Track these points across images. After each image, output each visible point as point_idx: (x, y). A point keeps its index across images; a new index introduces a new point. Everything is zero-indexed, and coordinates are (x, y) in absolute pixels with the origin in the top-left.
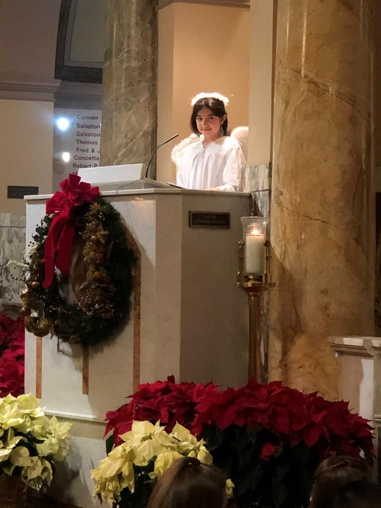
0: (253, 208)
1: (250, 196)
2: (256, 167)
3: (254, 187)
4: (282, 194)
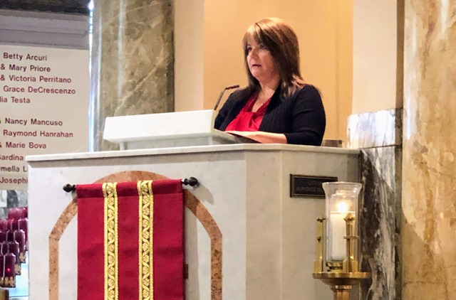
0: (365, 171)
1: (360, 155)
2: (370, 114)
3: (368, 142)
4: (425, 150)
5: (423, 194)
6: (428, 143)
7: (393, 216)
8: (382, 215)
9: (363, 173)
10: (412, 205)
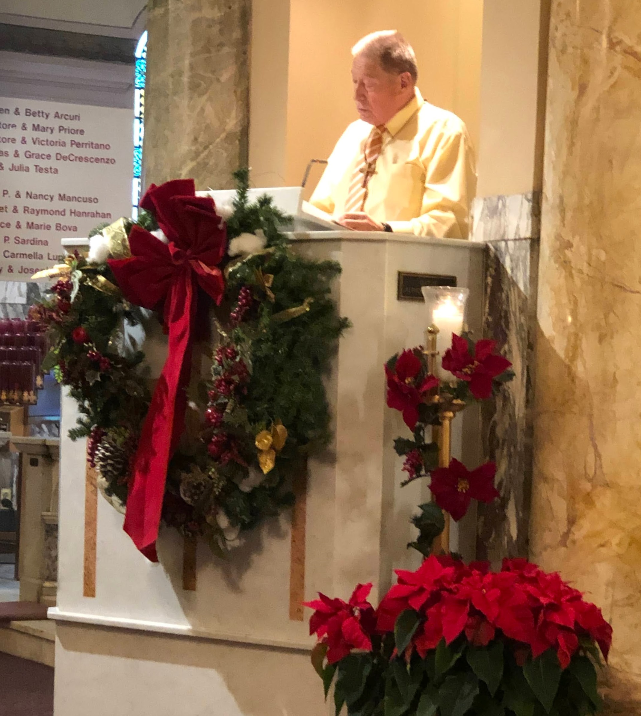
0: (492, 271)
1: (485, 250)
2: (499, 198)
3: (496, 233)
4: (569, 245)
5: (565, 300)
6: (573, 237)
7: (526, 328)
8: (511, 326)
9: (488, 273)
10: (550, 315)
